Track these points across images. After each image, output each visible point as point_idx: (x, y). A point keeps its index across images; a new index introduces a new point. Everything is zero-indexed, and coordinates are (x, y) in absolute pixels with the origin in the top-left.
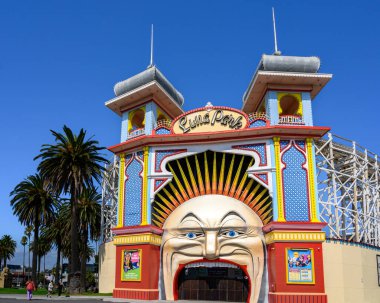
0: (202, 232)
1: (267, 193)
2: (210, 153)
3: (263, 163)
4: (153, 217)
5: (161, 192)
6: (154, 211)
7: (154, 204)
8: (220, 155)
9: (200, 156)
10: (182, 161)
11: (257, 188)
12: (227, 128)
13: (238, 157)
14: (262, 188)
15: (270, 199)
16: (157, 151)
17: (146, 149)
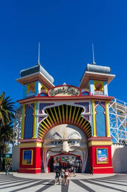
0: (61, 142)
2: (65, 106)
3: (88, 111)
4: (39, 134)
5: (42, 123)
6: (39, 131)
8: (69, 107)
9: (61, 107)
10: (52, 108)
13: (77, 108)
14: (87, 122)
15: (91, 127)
16: (40, 104)
17: (35, 102)
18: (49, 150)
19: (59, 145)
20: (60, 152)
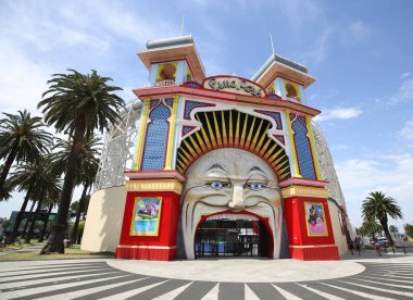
0: (227, 184)
1: (284, 152)
2: (235, 112)
3: (280, 127)
4: (177, 163)
5: (188, 139)
6: (178, 157)
7: (179, 150)
8: (243, 115)
9: (227, 113)
10: (210, 114)
11: (275, 146)
12: (249, 94)
13: (259, 120)
14: (279, 147)
15: (286, 158)
16: (187, 102)
17: (176, 97)
18: (200, 201)
19: (223, 191)
20: (227, 206)
